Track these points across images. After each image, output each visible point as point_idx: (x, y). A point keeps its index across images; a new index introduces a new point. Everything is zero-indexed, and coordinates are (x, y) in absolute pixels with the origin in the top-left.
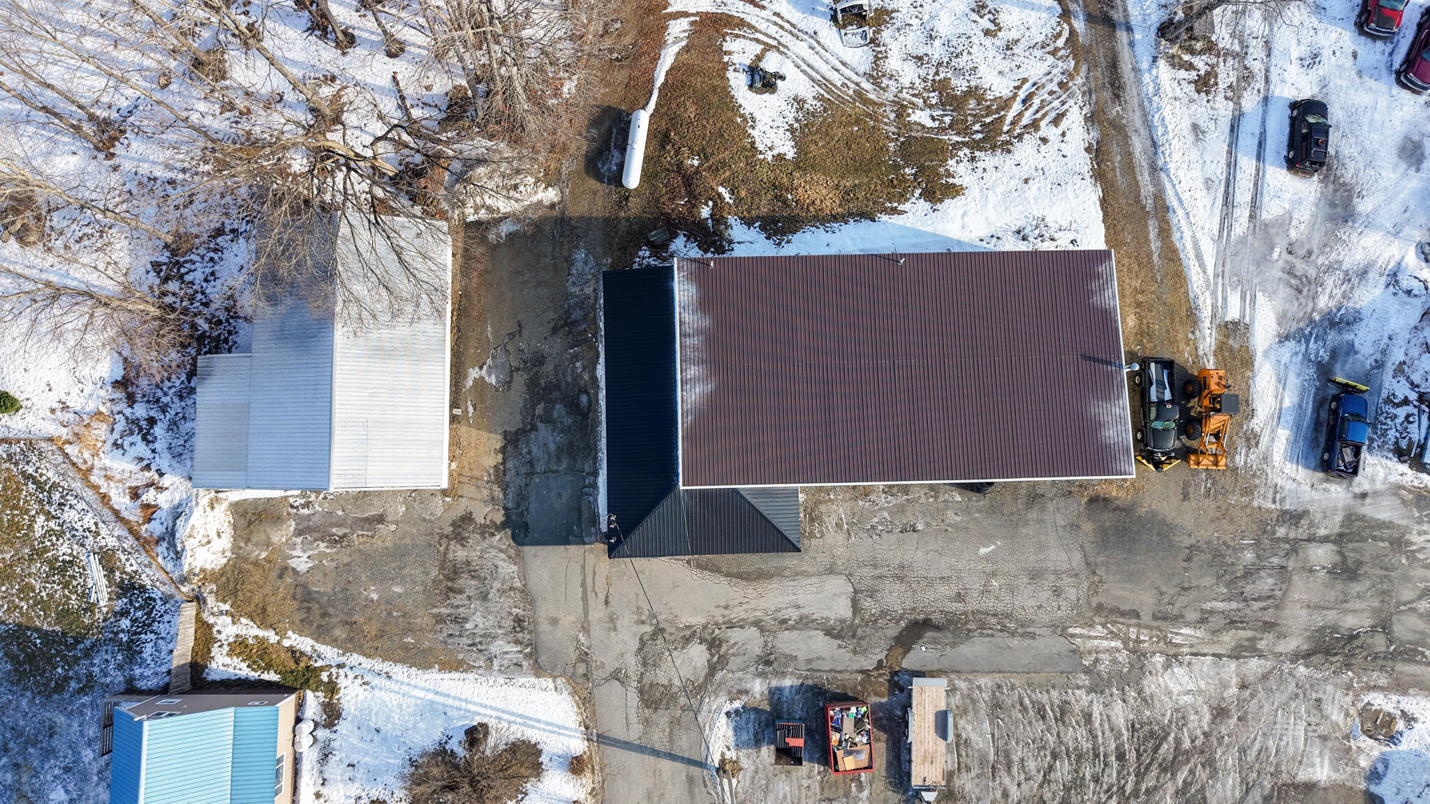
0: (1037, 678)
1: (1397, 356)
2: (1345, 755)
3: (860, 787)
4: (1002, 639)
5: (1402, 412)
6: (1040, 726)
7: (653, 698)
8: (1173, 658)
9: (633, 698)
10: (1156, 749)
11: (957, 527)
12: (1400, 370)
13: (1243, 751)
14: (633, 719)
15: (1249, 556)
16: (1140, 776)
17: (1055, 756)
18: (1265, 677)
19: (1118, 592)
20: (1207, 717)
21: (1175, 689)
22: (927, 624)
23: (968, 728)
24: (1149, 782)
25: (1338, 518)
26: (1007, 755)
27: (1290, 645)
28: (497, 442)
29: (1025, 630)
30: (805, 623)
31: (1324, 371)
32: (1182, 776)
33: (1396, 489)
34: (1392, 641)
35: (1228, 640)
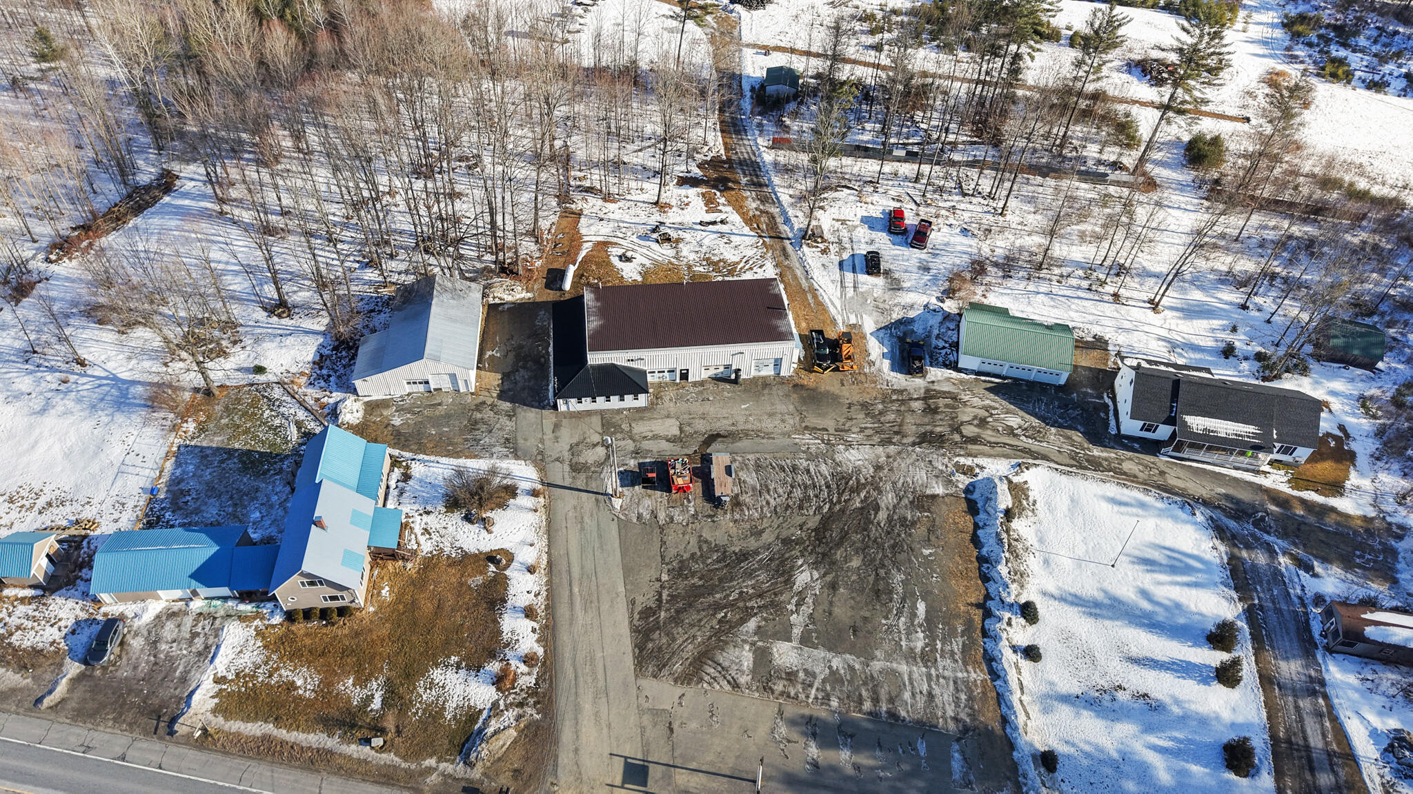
0: (778, 455)
1: (936, 332)
2: (949, 482)
3: (689, 501)
4: (756, 440)
5: (943, 352)
6: (783, 475)
7: (576, 468)
8: (849, 445)
9: (567, 468)
10: (847, 483)
11: (729, 398)
12: (938, 337)
13: (894, 483)
14: (566, 476)
15: (880, 407)
16: (840, 495)
17: (792, 487)
18: (899, 453)
19: (812, 421)
20: (872, 470)
21: (852, 459)
22: (719, 435)
23: (743, 475)
24: (846, 496)
25: (922, 391)
26: (767, 486)
27: (910, 440)
28: (499, 376)
29: (769, 435)
30: (656, 437)
31: (901, 340)
32: (862, 495)
33: (948, 379)
34: (963, 436)
35: (876, 439)
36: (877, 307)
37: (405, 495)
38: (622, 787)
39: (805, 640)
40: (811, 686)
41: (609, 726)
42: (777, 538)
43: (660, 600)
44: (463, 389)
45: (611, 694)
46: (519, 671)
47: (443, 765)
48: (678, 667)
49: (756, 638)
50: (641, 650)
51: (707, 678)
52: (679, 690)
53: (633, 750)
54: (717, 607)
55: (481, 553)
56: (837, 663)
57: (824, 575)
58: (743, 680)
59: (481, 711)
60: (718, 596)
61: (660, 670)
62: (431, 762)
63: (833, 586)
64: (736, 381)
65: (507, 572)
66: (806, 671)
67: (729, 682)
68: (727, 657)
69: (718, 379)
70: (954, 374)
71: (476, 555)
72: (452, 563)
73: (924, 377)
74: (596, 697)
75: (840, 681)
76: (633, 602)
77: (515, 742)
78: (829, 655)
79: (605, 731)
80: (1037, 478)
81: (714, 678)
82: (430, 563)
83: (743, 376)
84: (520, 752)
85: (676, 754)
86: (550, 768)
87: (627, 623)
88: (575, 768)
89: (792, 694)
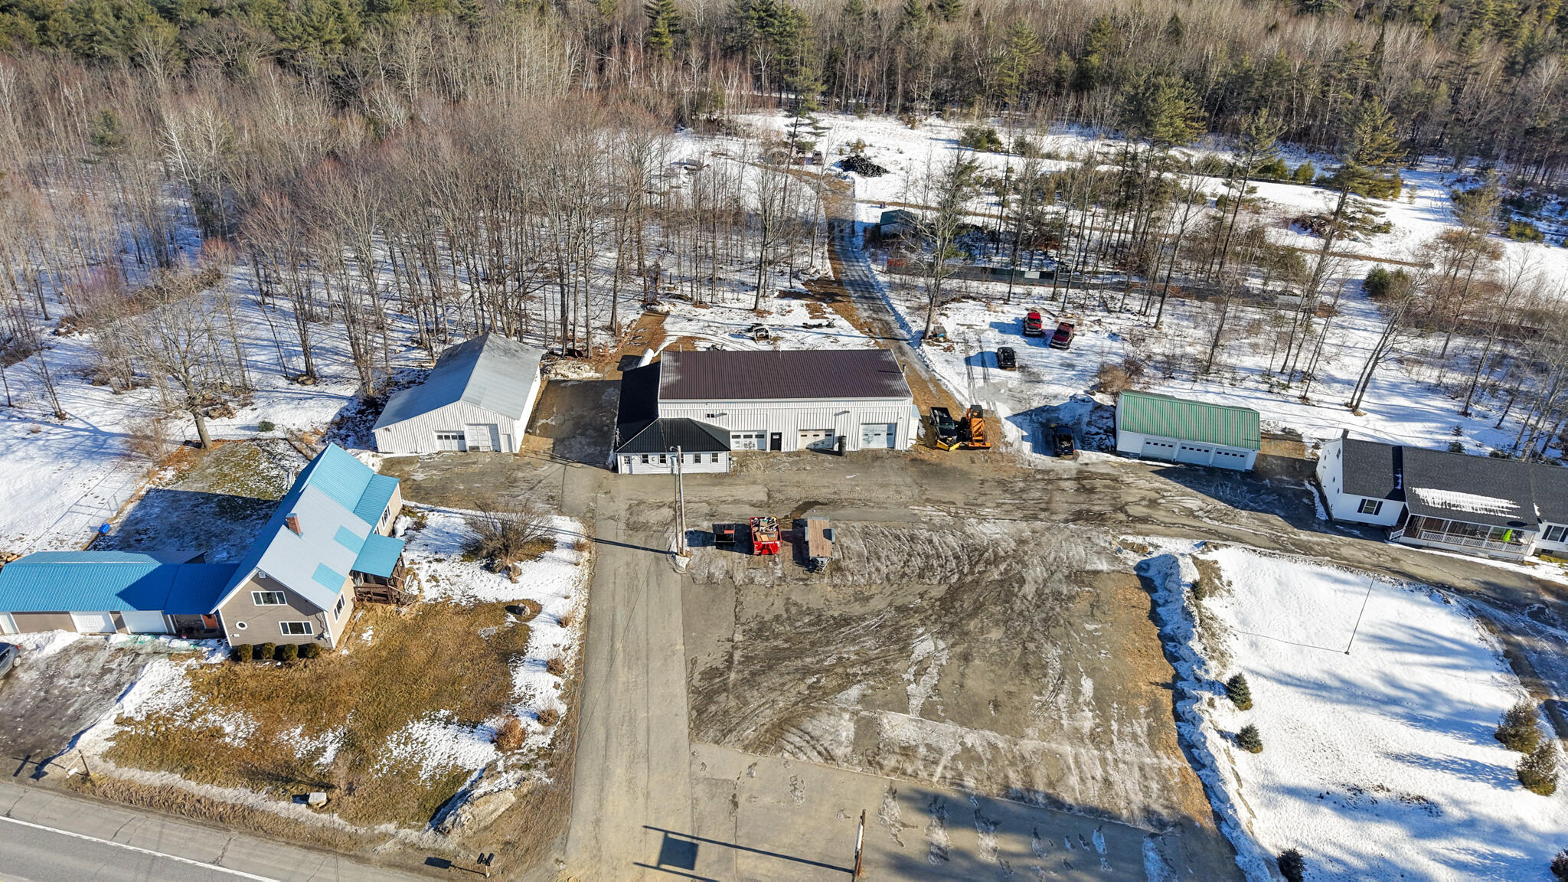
0: (891, 524)
1: (1086, 419)
2: (1114, 558)
3: (775, 563)
4: (864, 509)
5: (1097, 437)
6: (898, 543)
7: (633, 527)
8: (983, 519)
9: (622, 526)
10: (981, 555)
11: (831, 469)
12: (1089, 424)
13: (1043, 558)
14: (621, 532)
15: (1021, 484)
16: (972, 566)
17: (909, 555)
18: (1048, 529)
19: (935, 493)
20: (1013, 545)
21: (988, 532)
22: (816, 503)
23: (846, 542)
24: (980, 567)
25: (1074, 472)
26: (876, 553)
27: (1062, 517)
28: (551, 441)
29: (879, 505)
30: (736, 502)
31: (1045, 426)
32: (1002, 567)
33: (1105, 462)
34: (1129, 516)
35: (1018, 514)
36: (1013, 396)
37: (413, 543)
38: (657, 868)
39: (927, 712)
40: (936, 763)
41: (647, 795)
42: (890, 605)
43: (730, 661)
44: (504, 449)
45: (654, 761)
46: (530, 729)
47: (403, 832)
48: (750, 733)
49: (859, 707)
50: (700, 713)
51: (789, 747)
52: (749, 758)
53: (680, 826)
54: (807, 671)
55: (499, 602)
56: (972, 739)
57: (953, 645)
58: (839, 752)
59: (469, 772)
60: (808, 660)
61: (725, 736)
62: (391, 827)
63: (966, 658)
64: (840, 453)
65: (531, 624)
66: (928, 746)
67: (820, 753)
68: (819, 725)
69: (816, 449)
70: (1113, 458)
71: (493, 604)
72: (459, 611)
73: (1075, 459)
74: (632, 762)
75: (979, 760)
76: (694, 662)
77: (511, 809)
78: (961, 730)
79: (641, 800)
80: (1229, 559)
81: (800, 748)
82: (431, 611)
83: (848, 448)
84: (518, 820)
85: (739, 833)
86: (558, 841)
87: (683, 682)
88: (593, 842)
89: (910, 771)
